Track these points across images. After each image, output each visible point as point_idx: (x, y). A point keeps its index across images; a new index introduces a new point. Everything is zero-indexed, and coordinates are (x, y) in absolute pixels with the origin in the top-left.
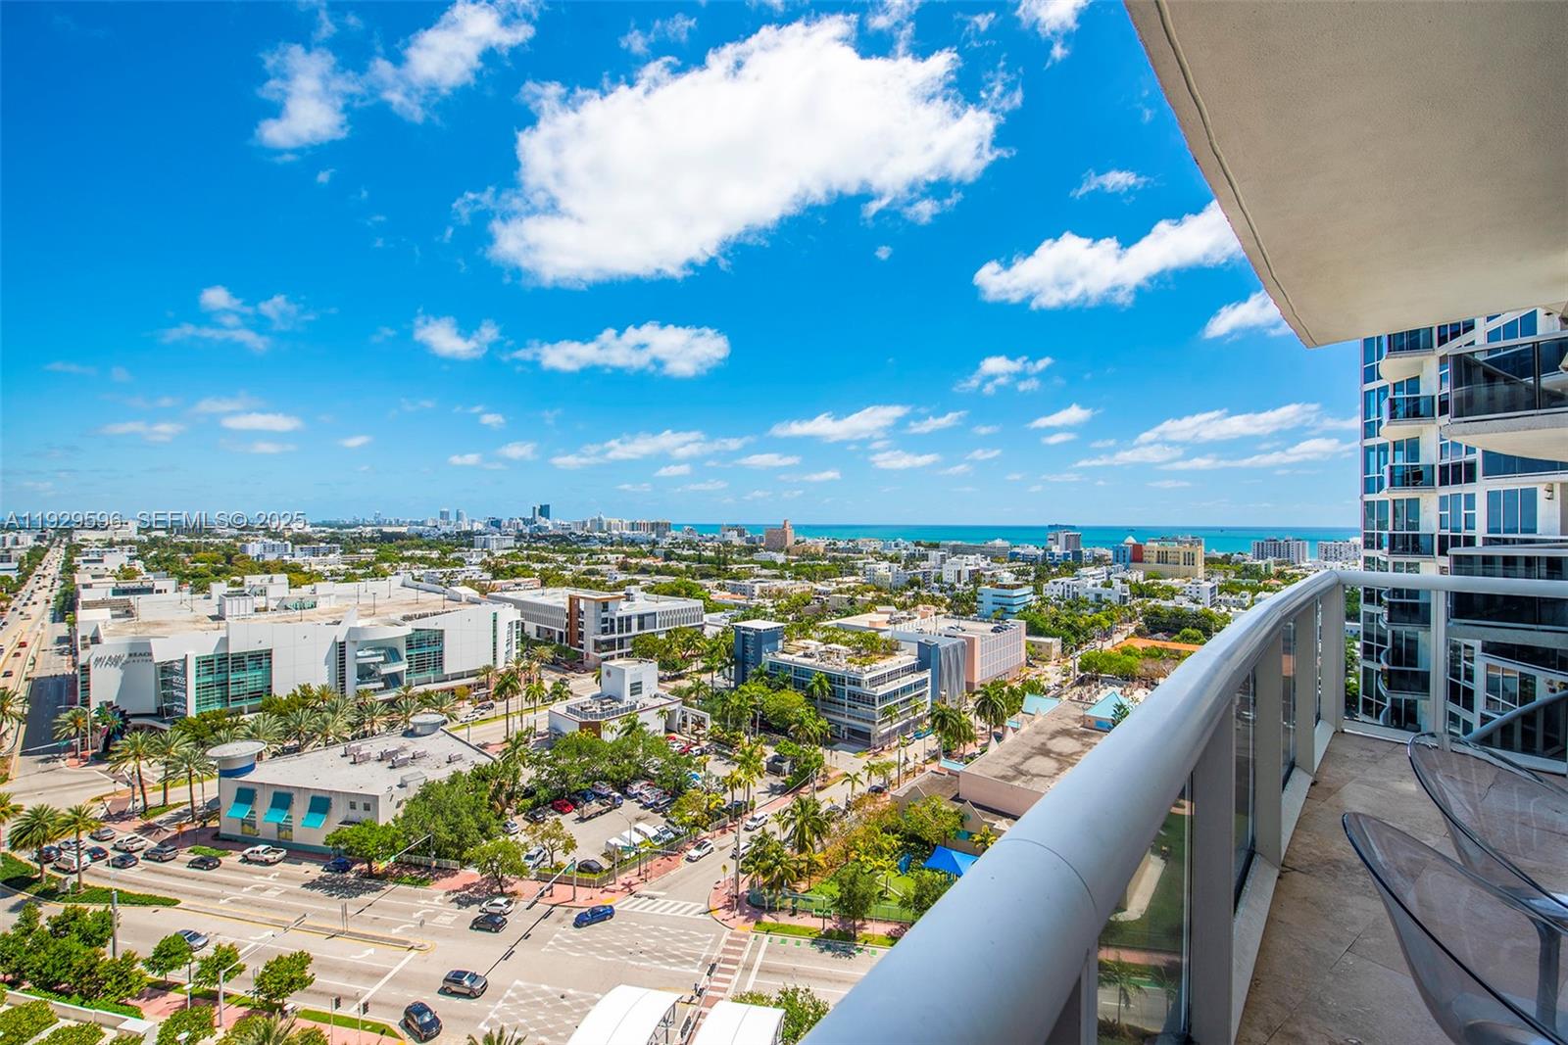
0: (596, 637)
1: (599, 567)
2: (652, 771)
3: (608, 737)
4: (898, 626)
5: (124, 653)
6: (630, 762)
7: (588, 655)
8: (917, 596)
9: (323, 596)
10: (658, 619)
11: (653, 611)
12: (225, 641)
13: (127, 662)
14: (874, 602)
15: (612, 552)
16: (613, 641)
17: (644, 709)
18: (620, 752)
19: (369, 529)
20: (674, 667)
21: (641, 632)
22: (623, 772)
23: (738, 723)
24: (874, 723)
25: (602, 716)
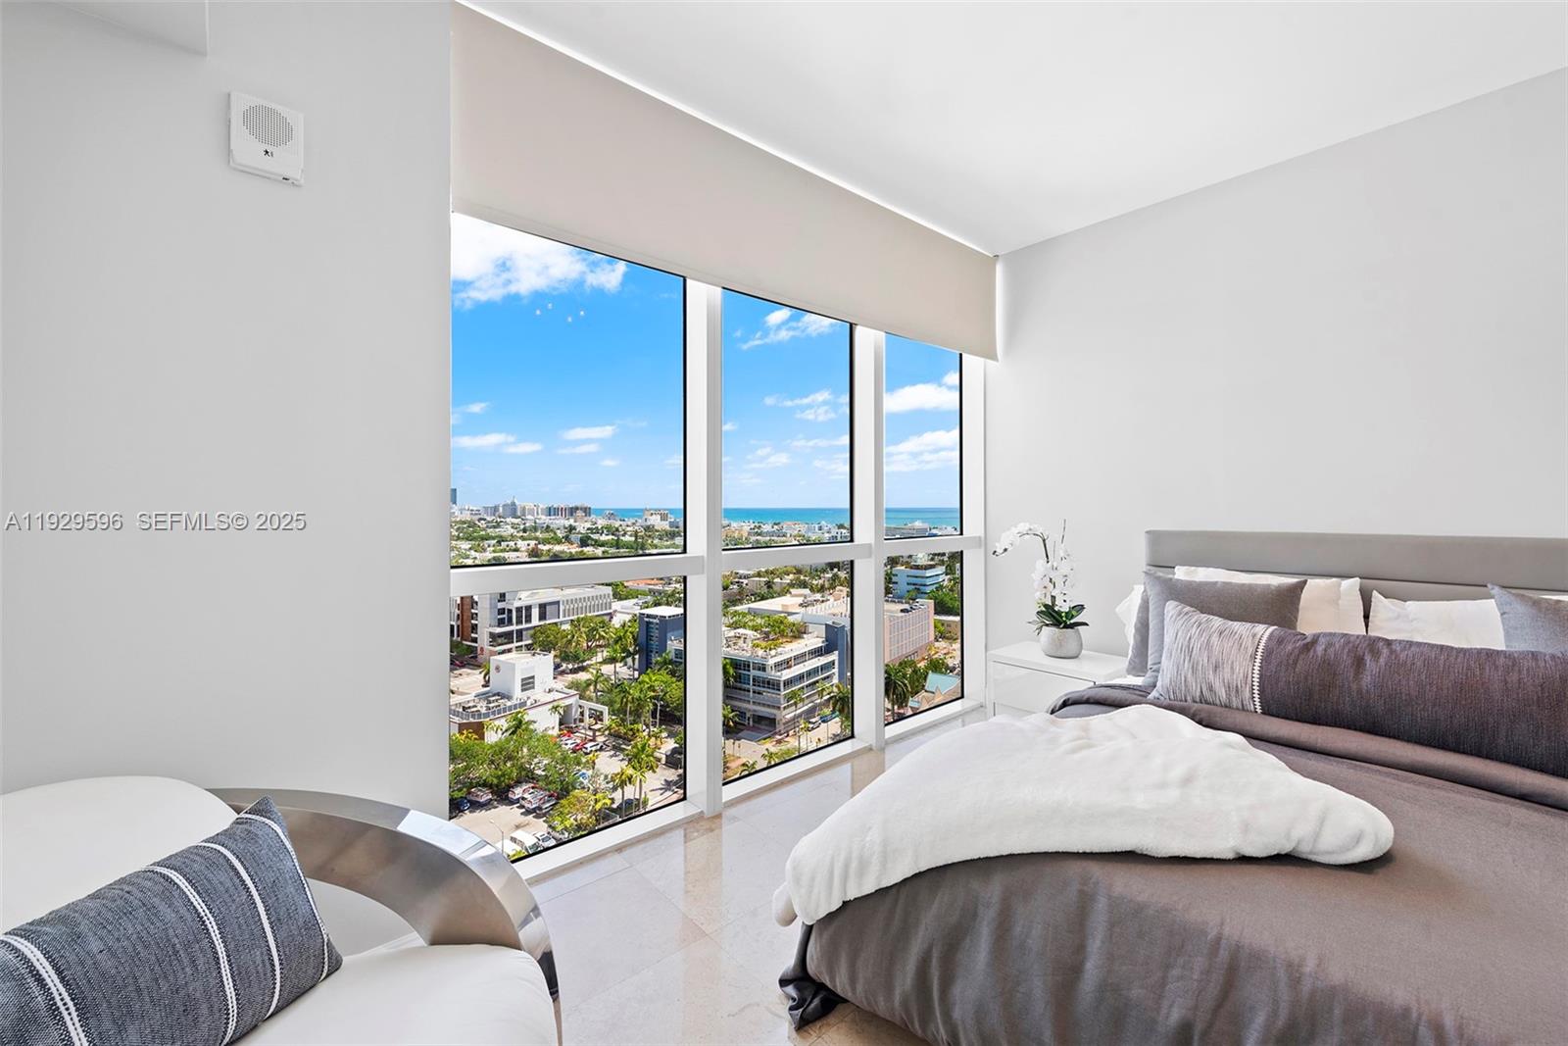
0: (493, 630)
1: (506, 555)
2: (539, 772)
3: (492, 737)
4: (810, 608)
6: (513, 765)
7: (482, 649)
8: (835, 576)
10: (562, 608)
11: (555, 599)
14: (792, 585)
15: (523, 538)
16: (511, 633)
17: (536, 705)
18: (502, 753)
20: (576, 658)
21: (542, 623)
22: (503, 775)
23: (637, 714)
24: (779, 708)
25: (487, 715)
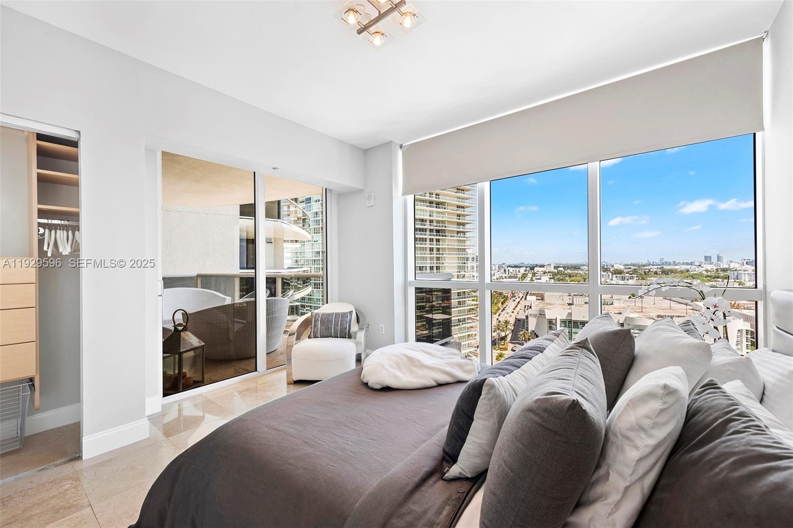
5: (538, 313)
9: (616, 300)
12: (570, 314)
13: (539, 317)
19: (655, 267)
